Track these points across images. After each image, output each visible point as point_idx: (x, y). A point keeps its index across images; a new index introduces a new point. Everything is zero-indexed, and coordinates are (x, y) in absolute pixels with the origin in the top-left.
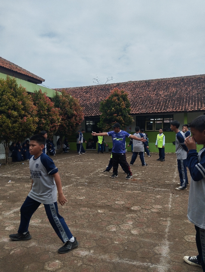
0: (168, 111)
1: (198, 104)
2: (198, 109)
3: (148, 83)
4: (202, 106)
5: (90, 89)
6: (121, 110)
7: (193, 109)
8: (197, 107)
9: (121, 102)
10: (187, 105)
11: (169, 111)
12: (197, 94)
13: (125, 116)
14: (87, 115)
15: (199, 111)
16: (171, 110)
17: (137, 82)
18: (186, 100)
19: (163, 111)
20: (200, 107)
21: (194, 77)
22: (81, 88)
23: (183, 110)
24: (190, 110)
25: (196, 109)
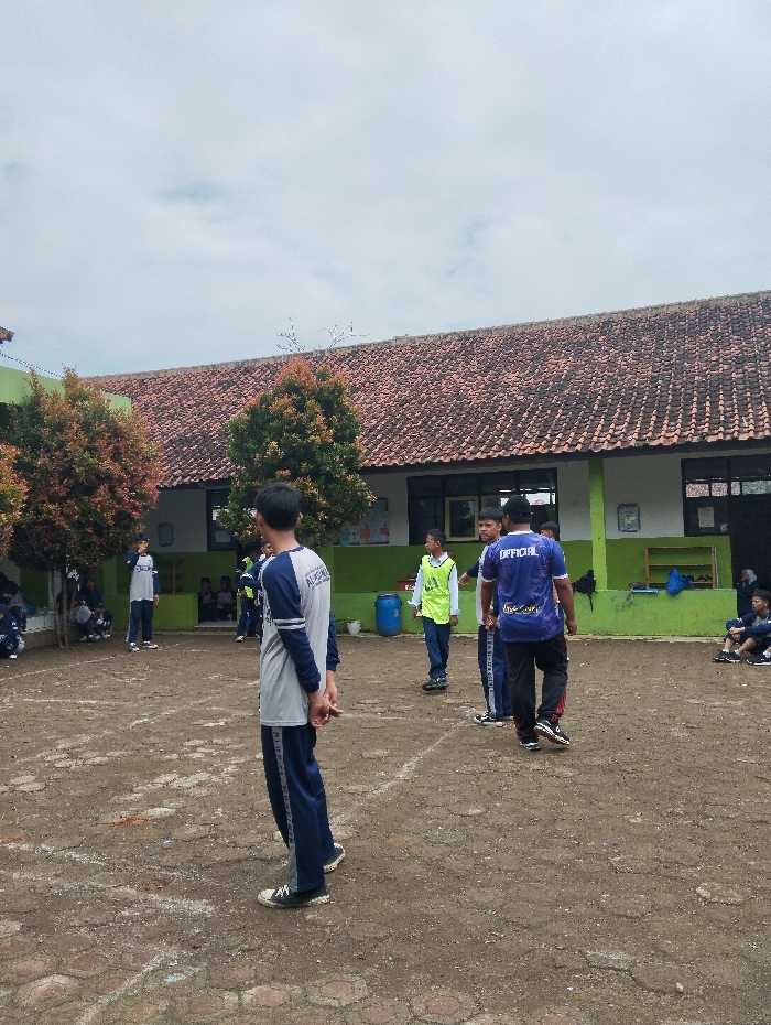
0: (514, 452)
1: (646, 422)
2: (641, 444)
3: (468, 344)
4: (658, 428)
5: (247, 371)
6: (308, 453)
7: (619, 444)
8: (636, 436)
9: (311, 419)
10: (600, 427)
11: (520, 454)
12: (654, 380)
13: (330, 478)
14: (193, 476)
15: (645, 450)
16: (529, 448)
17: (430, 340)
18: (603, 404)
19: (497, 454)
20: (650, 434)
21: (654, 312)
22: (212, 371)
23: (579, 447)
24: (605, 447)
25: (632, 444)
